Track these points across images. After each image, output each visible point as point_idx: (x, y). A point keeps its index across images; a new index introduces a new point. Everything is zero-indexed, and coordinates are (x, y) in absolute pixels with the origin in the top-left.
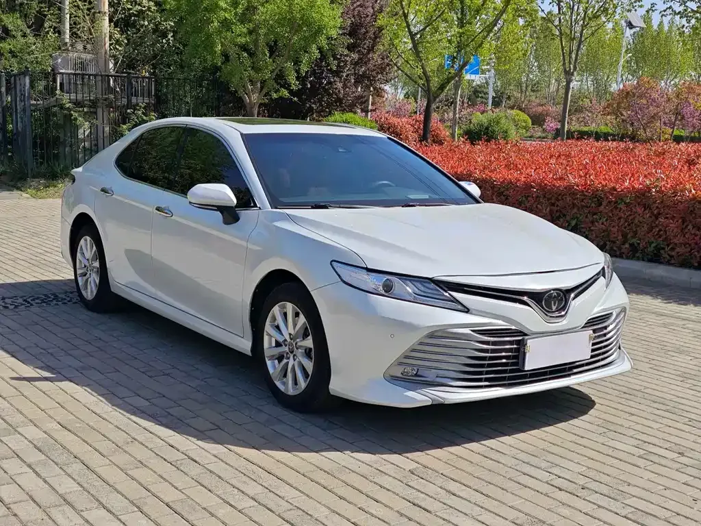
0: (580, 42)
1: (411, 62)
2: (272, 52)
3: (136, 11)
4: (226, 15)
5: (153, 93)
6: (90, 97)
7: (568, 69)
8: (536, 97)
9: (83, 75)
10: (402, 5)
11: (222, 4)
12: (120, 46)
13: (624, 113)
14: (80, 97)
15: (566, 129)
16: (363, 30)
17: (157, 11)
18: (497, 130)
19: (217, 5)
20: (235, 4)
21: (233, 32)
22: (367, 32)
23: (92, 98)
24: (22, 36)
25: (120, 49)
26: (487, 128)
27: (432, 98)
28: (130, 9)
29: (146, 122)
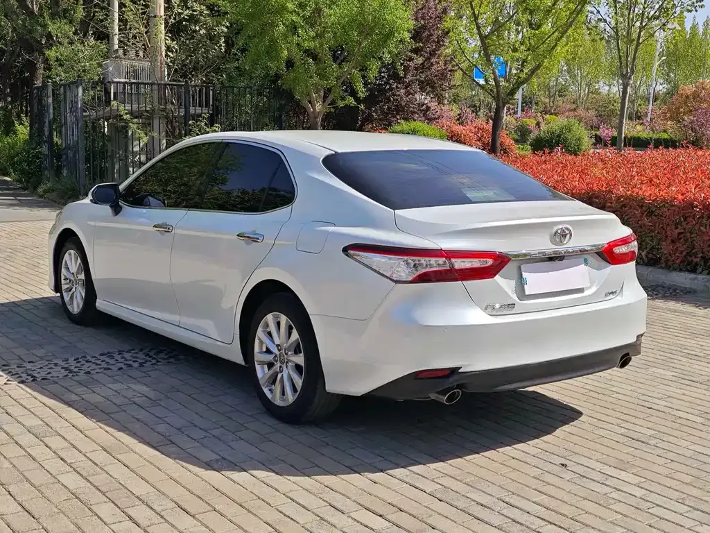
0: (638, 44)
1: (480, 67)
2: (335, 58)
3: (188, 16)
4: (293, 18)
5: (211, 103)
6: (146, 107)
7: (625, 73)
8: (563, 103)
9: (138, 84)
10: (472, 6)
11: (290, 6)
12: (172, 52)
13: (686, 118)
14: (135, 106)
15: (623, 136)
16: (427, 33)
17: (209, 15)
18: (570, 137)
19: (284, 8)
20: (302, 6)
21: (299, 37)
22: (431, 35)
23: (148, 109)
24: (69, 43)
25: (172, 55)
26: (559, 136)
27: (501, 104)
28: (180, 14)
29: (208, 133)
